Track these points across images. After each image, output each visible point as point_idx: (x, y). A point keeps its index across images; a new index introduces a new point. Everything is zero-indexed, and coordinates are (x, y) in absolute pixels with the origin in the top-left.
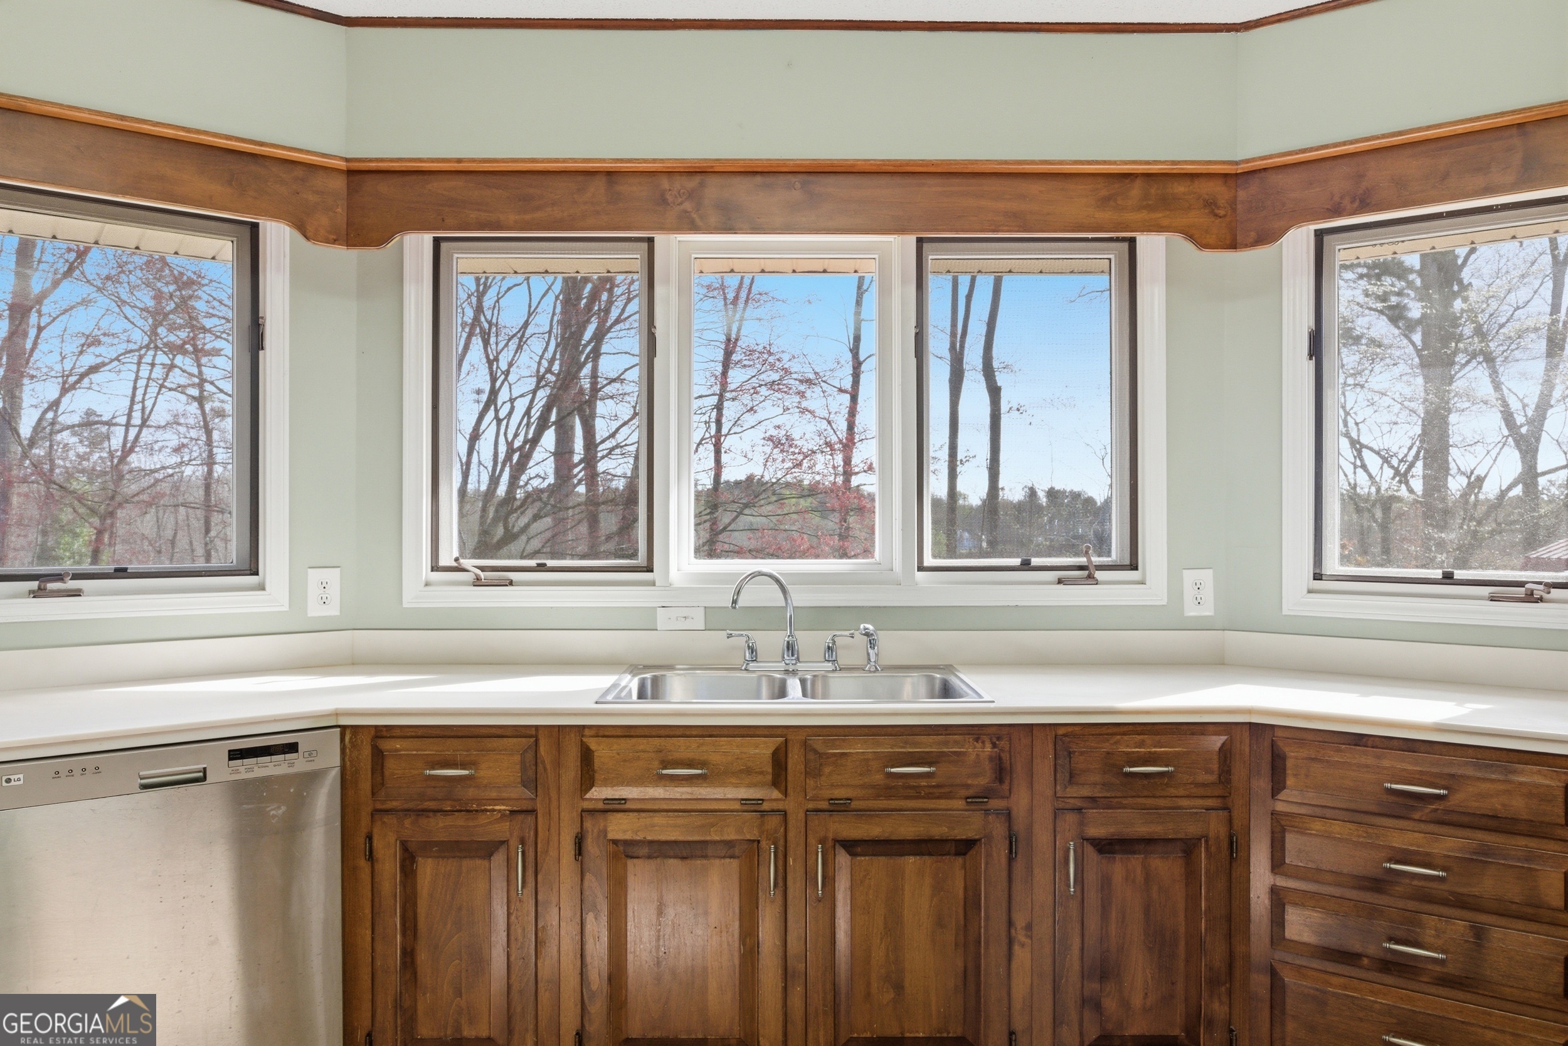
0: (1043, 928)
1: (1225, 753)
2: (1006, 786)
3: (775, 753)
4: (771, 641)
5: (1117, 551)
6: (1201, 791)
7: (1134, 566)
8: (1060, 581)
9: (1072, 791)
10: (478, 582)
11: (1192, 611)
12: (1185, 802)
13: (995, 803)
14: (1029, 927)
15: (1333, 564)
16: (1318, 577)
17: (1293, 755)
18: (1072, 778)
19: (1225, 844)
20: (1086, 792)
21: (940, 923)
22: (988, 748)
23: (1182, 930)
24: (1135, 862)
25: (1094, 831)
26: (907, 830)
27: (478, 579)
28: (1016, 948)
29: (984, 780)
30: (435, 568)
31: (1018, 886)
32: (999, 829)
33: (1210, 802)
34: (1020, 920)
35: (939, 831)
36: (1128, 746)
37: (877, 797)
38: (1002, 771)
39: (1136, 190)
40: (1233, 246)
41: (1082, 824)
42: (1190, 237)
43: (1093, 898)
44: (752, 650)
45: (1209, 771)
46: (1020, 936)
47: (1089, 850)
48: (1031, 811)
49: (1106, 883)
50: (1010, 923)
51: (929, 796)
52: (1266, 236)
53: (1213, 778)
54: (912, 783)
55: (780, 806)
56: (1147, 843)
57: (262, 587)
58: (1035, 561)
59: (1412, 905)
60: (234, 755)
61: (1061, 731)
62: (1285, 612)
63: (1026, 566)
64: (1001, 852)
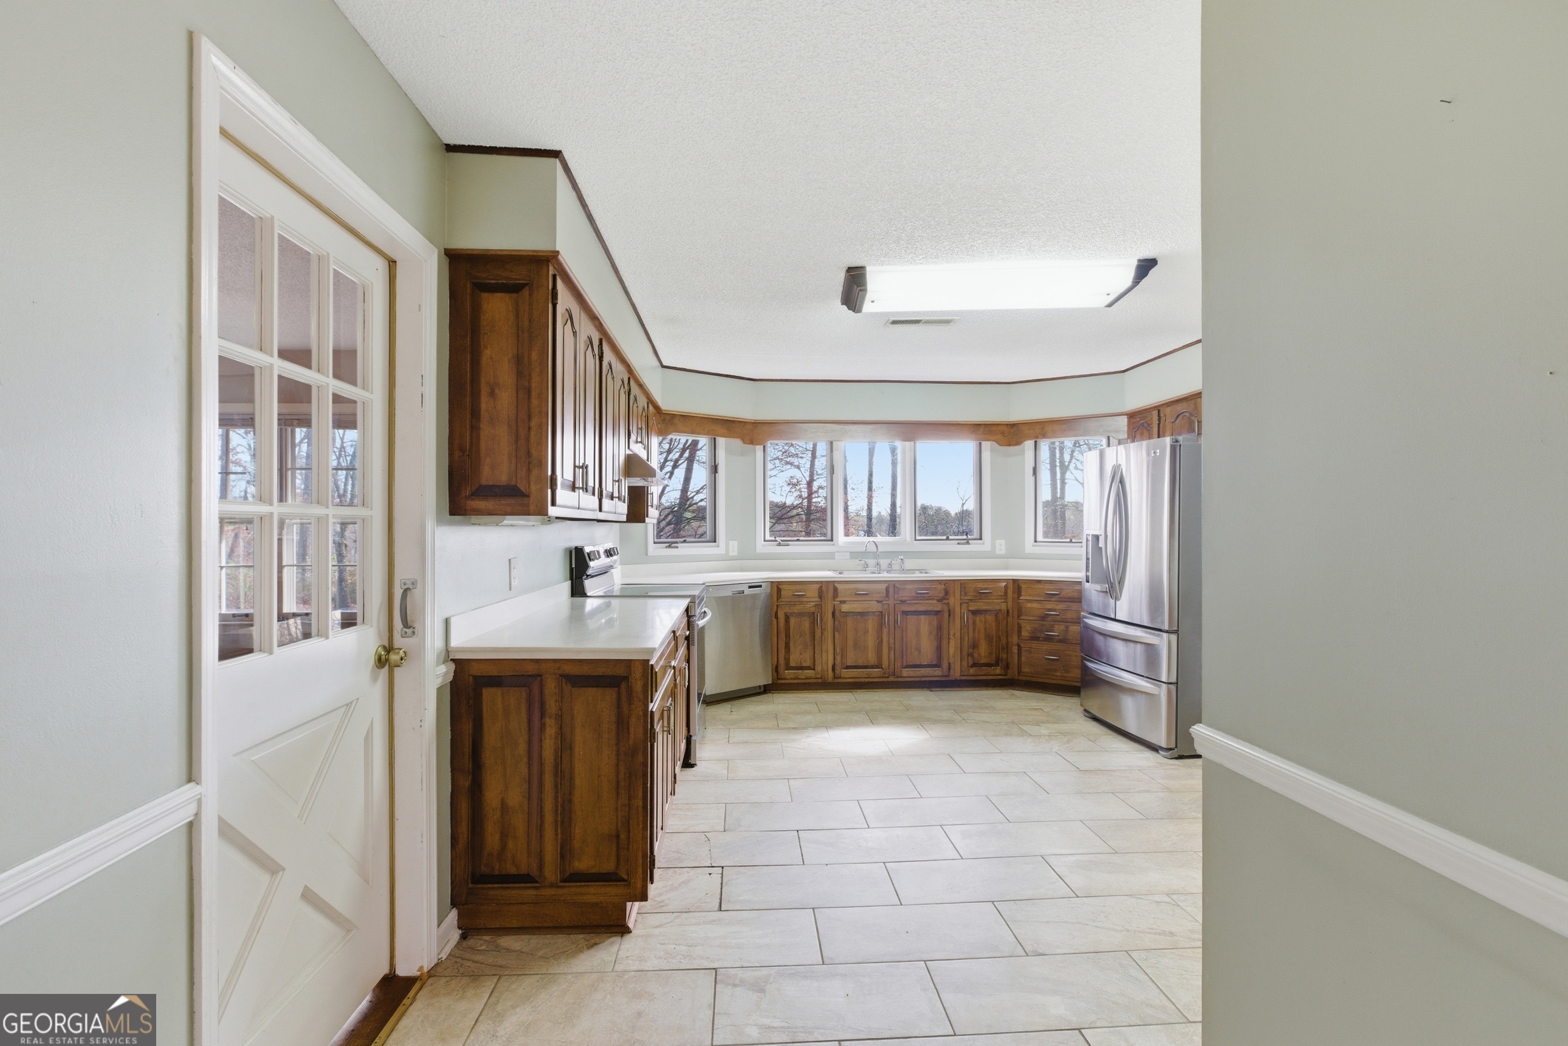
0: (958, 635)
1: (1006, 587)
2: (948, 597)
3: (887, 587)
4: (871, 562)
5: (976, 534)
6: (1001, 597)
7: (981, 539)
8: (958, 544)
9: (965, 598)
10: (779, 545)
11: (998, 552)
12: (996, 601)
13: (945, 601)
14: (954, 634)
15: (1040, 537)
16: (1036, 541)
17: (1023, 586)
18: (965, 595)
19: (1006, 612)
20: (969, 598)
21: (930, 633)
22: (943, 586)
23: (995, 635)
24: (982, 617)
25: (971, 609)
26: (922, 608)
27: (780, 543)
28: (951, 640)
29: (942, 595)
30: (765, 541)
31: (951, 624)
32: (946, 608)
33: (1002, 601)
34: (952, 633)
35: (930, 609)
36: (980, 585)
37: (913, 600)
38: (947, 593)
39: (982, 429)
40: (1010, 445)
41: (968, 606)
42: (997, 442)
43: (971, 627)
44: (867, 565)
45: (1001, 592)
46: (951, 637)
47: (970, 613)
48: (954, 603)
49: (974, 622)
50: (949, 634)
51: (927, 600)
52: (1018, 443)
53: (1003, 594)
54: (924, 595)
55: (887, 602)
56: (986, 611)
57: (718, 546)
58: (950, 537)
59: (1053, 623)
60: (750, 587)
61: (962, 582)
62: (1026, 552)
63: (948, 539)
64: (947, 615)
